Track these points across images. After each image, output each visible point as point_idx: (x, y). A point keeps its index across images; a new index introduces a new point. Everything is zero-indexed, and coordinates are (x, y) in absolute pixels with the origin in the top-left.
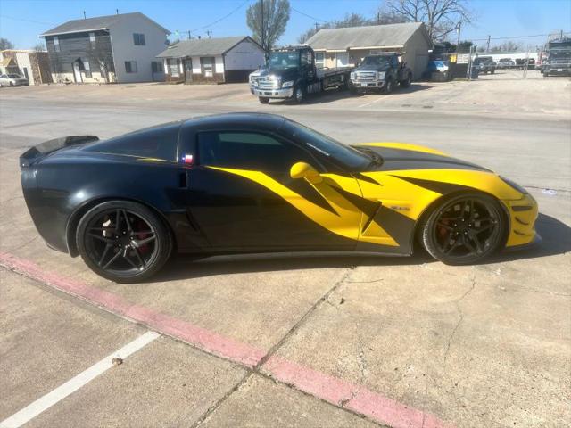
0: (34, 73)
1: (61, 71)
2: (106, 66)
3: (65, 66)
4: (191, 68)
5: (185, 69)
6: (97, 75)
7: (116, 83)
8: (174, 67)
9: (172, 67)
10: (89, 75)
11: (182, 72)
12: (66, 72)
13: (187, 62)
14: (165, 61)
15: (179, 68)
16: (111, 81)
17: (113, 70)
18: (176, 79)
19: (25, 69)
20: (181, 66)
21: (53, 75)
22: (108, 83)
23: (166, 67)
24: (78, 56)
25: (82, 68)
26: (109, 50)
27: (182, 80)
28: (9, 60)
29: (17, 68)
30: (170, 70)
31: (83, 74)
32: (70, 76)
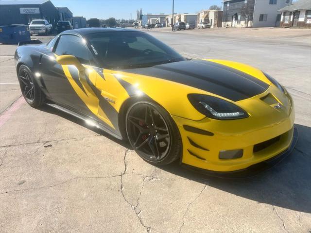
0: (214, 22)
1: (227, 20)
2: (248, 17)
3: (230, 18)
4: (298, 18)
5: (294, 18)
6: (243, 23)
7: (251, 27)
8: (287, 17)
9: (286, 17)
10: (239, 22)
11: (291, 20)
12: (229, 21)
13: (296, 13)
14: (283, 14)
15: (290, 18)
16: (249, 26)
17: (251, 19)
18: (287, 24)
19: (211, 20)
20: (292, 16)
21: (223, 23)
22: (247, 27)
23: (282, 17)
24: (236, 12)
25: (236, 19)
26: (252, 8)
27: (291, 25)
28: (206, 15)
29: (208, 19)
30: (284, 19)
31: (236, 22)
32: (229, 23)
